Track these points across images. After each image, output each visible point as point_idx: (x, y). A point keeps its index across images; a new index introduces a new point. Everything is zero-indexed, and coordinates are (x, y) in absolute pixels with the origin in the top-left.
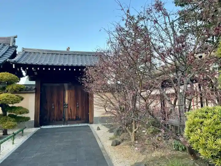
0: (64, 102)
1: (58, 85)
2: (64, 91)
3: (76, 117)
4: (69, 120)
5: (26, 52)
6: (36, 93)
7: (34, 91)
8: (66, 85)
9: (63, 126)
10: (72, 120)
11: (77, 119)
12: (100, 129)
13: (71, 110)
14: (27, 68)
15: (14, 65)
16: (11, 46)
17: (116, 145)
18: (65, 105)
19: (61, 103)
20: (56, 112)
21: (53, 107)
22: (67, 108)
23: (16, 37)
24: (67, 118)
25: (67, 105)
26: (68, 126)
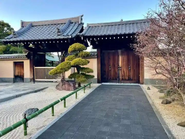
0: (118, 65)
1: (113, 51)
2: (118, 56)
3: (128, 77)
4: (123, 79)
5: (89, 27)
6: (97, 58)
7: (96, 57)
8: (120, 51)
9: (118, 84)
10: (125, 80)
11: (129, 80)
12: (150, 89)
13: (124, 71)
14: (91, 39)
15: (82, 37)
16: (80, 23)
17: (167, 103)
18: (119, 67)
19: (116, 66)
20: (112, 73)
21: (110, 69)
22: (121, 70)
23: (82, 16)
24: (121, 78)
25: (121, 67)
26: (122, 84)
